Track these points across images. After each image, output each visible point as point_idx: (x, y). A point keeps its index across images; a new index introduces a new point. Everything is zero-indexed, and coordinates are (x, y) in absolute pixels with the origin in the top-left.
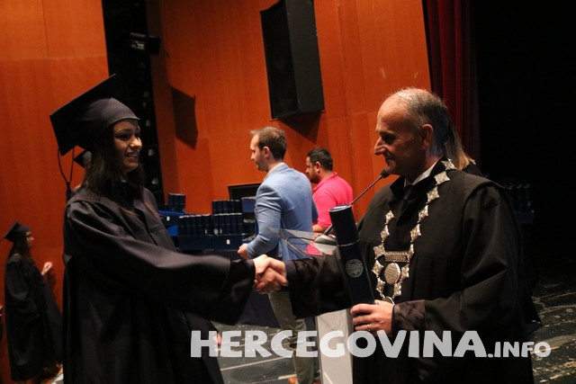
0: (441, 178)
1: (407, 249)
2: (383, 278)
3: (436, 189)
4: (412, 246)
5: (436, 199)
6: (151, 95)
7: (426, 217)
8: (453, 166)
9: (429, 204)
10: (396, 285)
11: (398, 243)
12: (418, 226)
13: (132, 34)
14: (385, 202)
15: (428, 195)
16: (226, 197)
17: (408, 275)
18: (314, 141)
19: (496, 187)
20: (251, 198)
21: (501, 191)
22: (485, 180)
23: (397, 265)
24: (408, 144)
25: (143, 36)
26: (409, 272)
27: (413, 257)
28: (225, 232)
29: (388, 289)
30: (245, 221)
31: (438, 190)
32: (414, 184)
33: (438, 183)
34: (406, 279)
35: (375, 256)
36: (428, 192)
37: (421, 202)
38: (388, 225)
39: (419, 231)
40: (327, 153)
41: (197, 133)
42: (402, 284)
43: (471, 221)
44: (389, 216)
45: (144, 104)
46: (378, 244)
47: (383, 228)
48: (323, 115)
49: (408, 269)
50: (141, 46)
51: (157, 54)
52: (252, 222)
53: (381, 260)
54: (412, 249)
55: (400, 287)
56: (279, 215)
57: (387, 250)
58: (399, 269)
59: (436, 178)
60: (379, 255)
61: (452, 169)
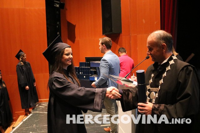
0: (172, 62)
1: (158, 87)
2: (149, 97)
3: (169, 66)
4: (160, 86)
5: (169, 70)
6: (60, 23)
7: (165, 76)
9: (167, 72)
10: (153, 100)
11: (155, 85)
12: (162, 79)
13: (55, 1)
15: (166, 68)
16: (84, 61)
17: (157, 96)
18: (117, 43)
19: (192, 67)
20: (93, 62)
22: (188, 64)
25: (59, 2)
26: (158, 95)
27: (160, 90)
28: (83, 73)
30: (91, 70)
31: (170, 67)
32: (162, 64)
33: (170, 64)
34: (157, 98)
36: (166, 67)
37: (164, 71)
39: (162, 81)
41: (75, 38)
42: (155, 99)
45: (57, 26)
46: (148, 85)
47: (150, 79)
48: (121, 34)
49: (157, 94)
50: (58, 6)
51: (63, 9)
52: (93, 70)
53: (149, 90)
54: (159, 87)
55: (154, 100)
56: (108, 70)
57: (151, 87)
58: (155, 94)
59: (170, 62)
60: (148, 89)
61: (175, 59)
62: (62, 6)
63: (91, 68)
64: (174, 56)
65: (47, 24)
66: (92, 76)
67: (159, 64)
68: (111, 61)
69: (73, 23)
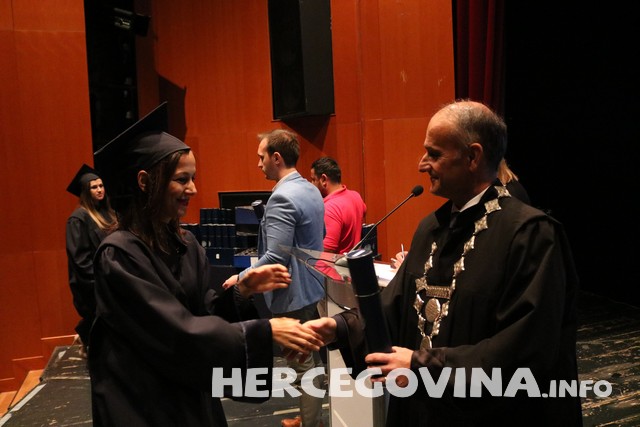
3: (485, 218)
4: (454, 281)
5: (484, 230)
6: (134, 82)
7: (472, 250)
9: (476, 235)
10: (435, 323)
11: (440, 277)
12: (463, 258)
13: (116, 9)
15: (476, 224)
16: (215, 204)
17: (446, 313)
20: (245, 207)
21: (557, 227)
23: (437, 301)
24: (454, 163)
25: (130, 13)
26: (449, 310)
27: (454, 292)
28: (214, 245)
30: (238, 234)
32: (462, 210)
33: (489, 212)
36: (476, 220)
37: (468, 232)
39: (462, 264)
40: (334, 163)
41: (184, 129)
45: (126, 93)
46: (419, 276)
47: (427, 259)
48: (332, 119)
49: (448, 307)
50: (127, 25)
51: (145, 35)
52: (245, 235)
53: (423, 293)
54: (454, 285)
55: (438, 325)
56: (293, 230)
57: (429, 284)
58: (439, 305)
59: (487, 206)
60: (420, 289)
61: (505, 197)
62: (142, 25)
63: (239, 227)
64: (501, 185)
65: (92, 86)
66: (243, 254)
67: (454, 209)
68: (302, 200)
69: (178, 80)
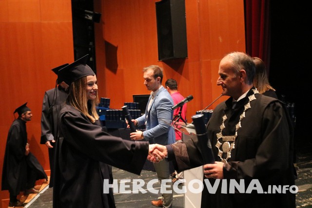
0: (252, 98)
1: (234, 134)
2: (221, 149)
3: (249, 103)
4: (236, 132)
5: (249, 109)
6: (94, 44)
7: (244, 118)
8: (258, 92)
9: (246, 111)
10: (228, 153)
12: (240, 122)
13: (86, 11)
14: (222, 110)
15: (245, 106)
16: (131, 101)
17: (234, 147)
18: (181, 74)
23: (229, 143)
24: (233, 80)
25: (92, 12)
27: (237, 138)
29: (224, 155)
32: (238, 101)
33: (250, 100)
34: (233, 150)
35: (217, 138)
37: (241, 110)
38: (224, 122)
39: (240, 125)
41: (117, 66)
43: (267, 120)
44: (225, 118)
45: (90, 49)
46: (219, 132)
47: (221, 124)
48: (187, 60)
49: (234, 144)
50: (90, 18)
51: (99, 22)
53: (221, 140)
54: (236, 134)
55: (230, 153)
57: (224, 135)
58: (230, 145)
60: (219, 138)
61: (257, 94)
62: (97, 18)
64: (255, 89)
65: (75, 46)
67: (234, 100)
69: (114, 43)
